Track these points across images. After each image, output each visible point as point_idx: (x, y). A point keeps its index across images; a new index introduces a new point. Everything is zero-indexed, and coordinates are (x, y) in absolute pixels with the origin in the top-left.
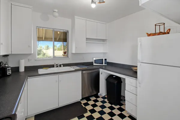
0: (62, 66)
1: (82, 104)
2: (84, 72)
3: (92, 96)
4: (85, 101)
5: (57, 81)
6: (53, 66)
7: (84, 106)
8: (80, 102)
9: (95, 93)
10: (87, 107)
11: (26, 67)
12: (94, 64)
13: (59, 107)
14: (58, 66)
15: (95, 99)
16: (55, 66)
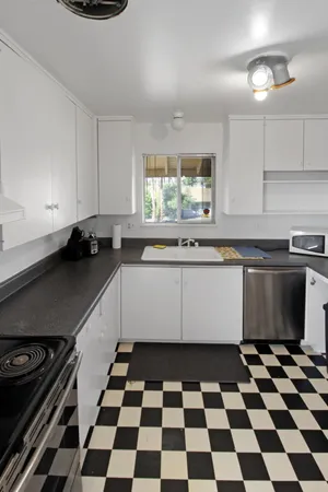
0: (197, 244)
1: (242, 356)
2: (250, 271)
3: (277, 342)
4: (252, 350)
5: (177, 283)
6: (174, 243)
7: (245, 364)
8: (237, 346)
9: (291, 337)
10: (252, 368)
11: (123, 240)
12: (292, 249)
13: (181, 342)
14: (186, 245)
15: (286, 352)
16: (180, 243)
